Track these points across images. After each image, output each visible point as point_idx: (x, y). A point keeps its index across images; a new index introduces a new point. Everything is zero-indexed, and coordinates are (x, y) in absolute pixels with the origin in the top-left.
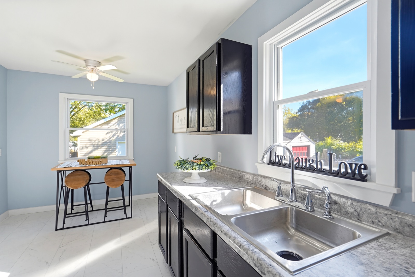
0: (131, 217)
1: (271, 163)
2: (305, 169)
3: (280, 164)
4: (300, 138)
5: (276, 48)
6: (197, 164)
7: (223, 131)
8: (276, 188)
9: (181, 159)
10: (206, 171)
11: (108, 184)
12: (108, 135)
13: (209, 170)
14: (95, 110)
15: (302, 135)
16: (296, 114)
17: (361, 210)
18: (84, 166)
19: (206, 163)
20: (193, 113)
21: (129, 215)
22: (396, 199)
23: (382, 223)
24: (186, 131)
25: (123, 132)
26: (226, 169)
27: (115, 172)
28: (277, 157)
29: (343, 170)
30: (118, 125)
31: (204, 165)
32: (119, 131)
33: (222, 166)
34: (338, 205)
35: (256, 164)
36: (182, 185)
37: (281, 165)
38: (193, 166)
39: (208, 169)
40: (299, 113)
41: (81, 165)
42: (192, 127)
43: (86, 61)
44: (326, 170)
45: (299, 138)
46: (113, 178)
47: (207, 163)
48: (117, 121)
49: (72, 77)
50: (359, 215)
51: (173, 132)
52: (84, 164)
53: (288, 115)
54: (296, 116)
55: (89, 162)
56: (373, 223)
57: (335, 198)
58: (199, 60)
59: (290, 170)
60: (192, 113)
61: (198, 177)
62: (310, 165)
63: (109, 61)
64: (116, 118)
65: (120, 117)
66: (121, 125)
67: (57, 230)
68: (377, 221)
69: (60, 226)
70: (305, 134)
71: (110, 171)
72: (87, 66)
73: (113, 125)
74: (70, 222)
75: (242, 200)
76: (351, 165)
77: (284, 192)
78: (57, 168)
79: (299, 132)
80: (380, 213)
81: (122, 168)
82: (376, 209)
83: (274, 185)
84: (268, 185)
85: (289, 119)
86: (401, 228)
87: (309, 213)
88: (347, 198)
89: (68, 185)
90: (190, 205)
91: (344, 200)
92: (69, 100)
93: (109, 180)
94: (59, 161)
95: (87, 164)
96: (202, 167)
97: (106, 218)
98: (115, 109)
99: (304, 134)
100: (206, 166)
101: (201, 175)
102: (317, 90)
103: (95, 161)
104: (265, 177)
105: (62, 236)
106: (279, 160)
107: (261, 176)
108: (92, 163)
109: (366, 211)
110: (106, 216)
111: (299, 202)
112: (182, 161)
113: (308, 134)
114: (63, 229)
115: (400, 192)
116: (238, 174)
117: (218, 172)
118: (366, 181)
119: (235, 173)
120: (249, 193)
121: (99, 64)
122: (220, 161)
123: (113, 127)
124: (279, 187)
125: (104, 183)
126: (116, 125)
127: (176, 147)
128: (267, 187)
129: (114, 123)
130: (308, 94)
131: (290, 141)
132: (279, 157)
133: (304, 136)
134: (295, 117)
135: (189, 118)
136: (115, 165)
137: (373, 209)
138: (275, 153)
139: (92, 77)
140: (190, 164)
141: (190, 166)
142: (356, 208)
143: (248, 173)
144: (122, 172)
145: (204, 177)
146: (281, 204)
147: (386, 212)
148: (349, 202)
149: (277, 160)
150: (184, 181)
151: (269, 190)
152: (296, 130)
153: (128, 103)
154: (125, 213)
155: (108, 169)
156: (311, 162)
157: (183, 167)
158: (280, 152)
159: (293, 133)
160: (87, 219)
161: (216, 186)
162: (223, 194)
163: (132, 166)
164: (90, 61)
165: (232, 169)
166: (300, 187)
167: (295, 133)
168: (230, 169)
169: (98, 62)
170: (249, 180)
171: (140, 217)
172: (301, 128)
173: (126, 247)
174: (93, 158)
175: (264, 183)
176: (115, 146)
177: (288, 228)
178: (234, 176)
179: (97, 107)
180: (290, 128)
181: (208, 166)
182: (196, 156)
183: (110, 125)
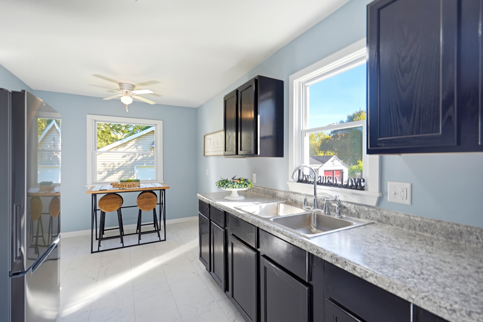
0: (165, 240)
1: (300, 181)
2: (325, 184)
3: (306, 182)
4: (333, 162)
5: (303, 85)
6: (238, 183)
7: (260, 155)
8: (303, 201)
9: (222, 179)
10: (245, 189)
11: (141, 207)
12: (124, 158)
13: (247, 189)
14: (104, 129)
15: (335, 159)
16: (330, 135)
17: (360, 210)
18: (118, 189)
19: (244, 182)
20: (231, 138)
21: (162, 238)
22: (380, 200)
23: (371, 218)
24: (224, 154)
25: (141, 155)
26: (260, 188)
27: (147, 195)
28: (304, 176)
29: (350, 184)
30: (136, 147)
31: (243, 184)
32: (137, 154)
33: (257, 186)
34: (346, 209)
35: (288, 183)
36: (224, 201)
37: (308, 182)
38: (234, 184)
39: (246, 187)
40: (333, 134)
41: (114, 188)
42: (230, 151)
43: (120, 84)
44: (340, 185)
45: (331, 162)
46: (145, 202)
47: (246, 183)
48: (134, 143)
49: (103, 99)
50: (358, 214)
51: (204, 155)
52: (117, 187)
53: (321, 136)
54: (329, 138)
55: (122, 185)
56: (366, 218)
57: (344, 204)
58: (237, 91)
59: (313, 186)
60: (229, 138)
61: (237, 195)
62: (328, 181)
63: (144, 84)
64: (133, 139)
65: (138, 138)
66: (139, 147)
67: (92, 252)
68: (368, 216)
69: (95, 249)
70: (338, 157)
71: (142, 194)
72: (121, 89)
73: (130, 148)
74: (105, 245)
75: (276, 212)
76: (355, 179)
77: (309, 203)
78: (92, 191)
79: (332, 155)
80: (370, 211)
81: (153, 191)
82: (368, 209)
83: (301, 199)
84: (297, 199)
85: (322, 140)
86: (381, 219)
87: (327, 215)
88: (352, 203)
89: (102, 209)
90: (236, 214)
91: (350, 205)
92: (96, 122)
93: (141, 203)
94: (87, 184)
95: (120, 187)
96: (242, 185)
97: (140, 240)
98: (128, 129)
99: (336, 157)
100: (245, 185)
101: (239, 193)
102: (334, 124)
103: (128, 184)
104: (295, 193)
105: (100, 257)
106: (306, 179)
107: (292, 192)
108: (126, 186)
109: (362, 211)
110: (140, 239)
111: (319, 209)
112: (223, 181)
113: (340, 157)
114: (99, 251)
115: (381, 196)
116: (272, 192)
117: (253, 191)
118: (364, 190)
119: (269, 191)
120: (282, 206)
121: (133, 87)
122: (255, 181)
123: (130, 150)
124: (305, 199)
125: (137, 206)
126: (133, 147)
127: (207, 170)
128: (296, 200)
129: (132, 145)
130: (327, 126)
131: (322, 164)
132: (306, 176)
133: (337, 159)
134: (327, 139)
135: (227, 142)
136: (149, 188)
137: (366, 209)
138: (303, 173)
139: (127, 100)
140: (231, 183)
141: (231, 185)
142: (357, 210)
143: (280, 191)
144: (154, 195)
145: (242, 195)
146: (306, 211)
147: (374, 210)
148: (353, 206)
149: (304, 179)
150: (225, 198)
151: (298, 203)
152: (328, 153)
153: (157, 125)
154: (159, 236)
155: (141, 192)
156: (329, 179)
157: (225, 186)
158: (307, 172)
159: (326, 156)
160: (122, 242)
161: (253, 202)
162: (261, 207)
163: (165, 189)
164: (125, 85)
165: (266, 188)
166: (321, 199)
167: (328, 156)
168: (264, 188)
169: (133, 85)
170: (282, 197)
171: (173, 240)
172: (334, 151)
173: (166, 264)
174: (126, 182)
175: (293, 198)
176: (132, 171)
177: (311, 228)
178: (268, 194)
179: (106, 126)
180: (323, 151)
181: (246, 184)
182: (234, 176)
183: (127, 147)
